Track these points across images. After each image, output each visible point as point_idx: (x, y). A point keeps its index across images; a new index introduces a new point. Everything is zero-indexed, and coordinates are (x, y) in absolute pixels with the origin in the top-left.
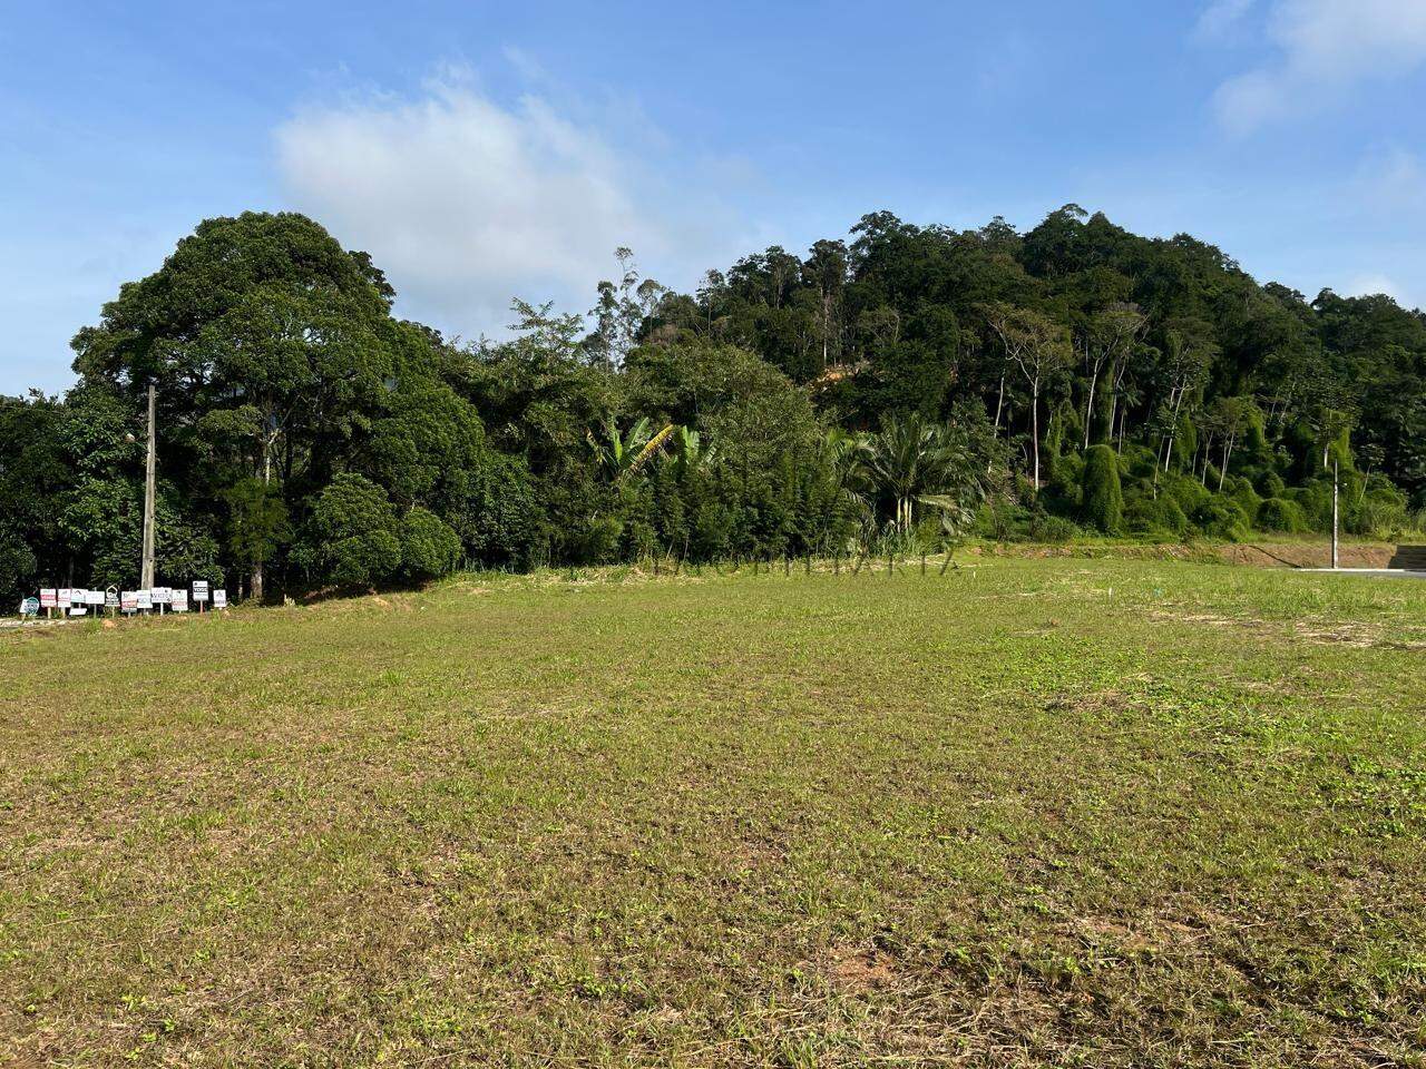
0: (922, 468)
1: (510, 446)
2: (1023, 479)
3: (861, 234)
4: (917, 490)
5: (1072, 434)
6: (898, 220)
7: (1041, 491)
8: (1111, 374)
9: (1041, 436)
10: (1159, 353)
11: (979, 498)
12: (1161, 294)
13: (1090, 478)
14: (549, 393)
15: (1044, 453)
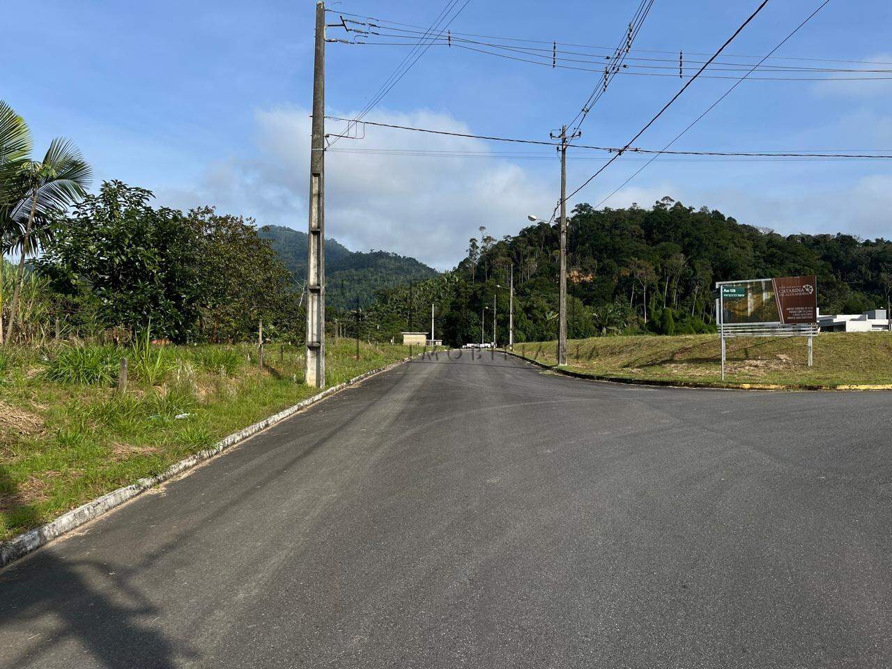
0: (609, 320)
1: (529, 318)
2: (641, 319)
3: (576, 213)
4: (608, 325)
5: (660, 303)
6: (591, 207)
7: (647, 323)
8: (674, 280)
9: (647, 304)
10: (692, 272)
11: (624, 327)
12: (696, 247)
13: (662, 318)
14: (537, 308)
15: (648, 310)
